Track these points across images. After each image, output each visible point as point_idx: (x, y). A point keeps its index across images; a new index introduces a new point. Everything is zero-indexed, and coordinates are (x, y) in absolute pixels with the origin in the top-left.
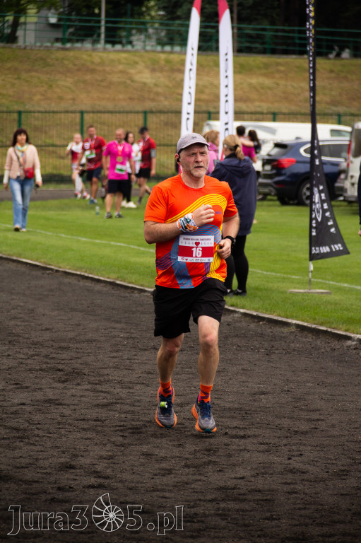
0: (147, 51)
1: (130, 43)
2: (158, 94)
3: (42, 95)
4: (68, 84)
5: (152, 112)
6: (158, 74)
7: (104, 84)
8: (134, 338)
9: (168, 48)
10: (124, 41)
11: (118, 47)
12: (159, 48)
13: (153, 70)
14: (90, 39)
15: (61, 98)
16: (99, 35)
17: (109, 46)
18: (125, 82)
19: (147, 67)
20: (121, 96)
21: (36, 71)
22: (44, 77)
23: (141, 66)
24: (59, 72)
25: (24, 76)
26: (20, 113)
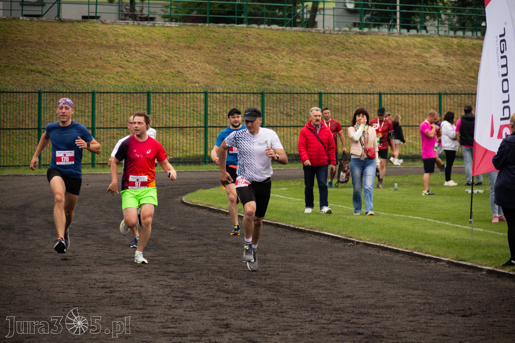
0: (440, 36)
1: (425, 28)
2: (451, 77)
3: (342, 77)
4: (367, 67)
5: (446, 94)
6: (452, 58)
7: (400, 67)
8: (430, 304)
9: (460, 33)
10: (419, 26)
11: (413, 32)
12: (452, 33)
13: (447, 54)
14: (386, 25)
15: (360, 81)
16: (395, 21)
17: (404, 31)
18: (421, 65)
19: (441, 51)
20: (417, 79)
21: (336, 54)
22: (343, 60)
23: (435, 51)
24: (358, 56)
25: (324, 59)
26: (320, 94)
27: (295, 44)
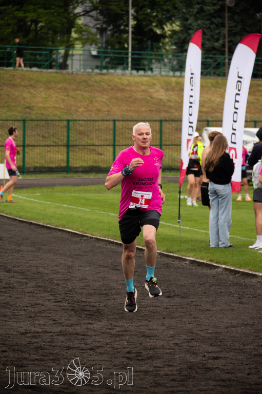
0: (162, 76)
1: (151, 70)
2: (170, 107)
3: (86, 108)
4: (105, 100)
5: (166, 121)
6: (171, 93)
7: (131, 100)
9: (178, 74)
10: (146, 68)
11: (141, 72)
12: (171, 73)
13: (167, 90)
14: (121, 67)
15: (99, 111)
16: (127, 64)
17: (134, 72)
18: (146, 99)
19: (162, 87)
20: (143, 109)
21: (81, 90)
22: (86, 95)
23: (157, 87)
24: (97, 91)
25: (71, 93)
26: (68, 121)
27: (50, 82)
